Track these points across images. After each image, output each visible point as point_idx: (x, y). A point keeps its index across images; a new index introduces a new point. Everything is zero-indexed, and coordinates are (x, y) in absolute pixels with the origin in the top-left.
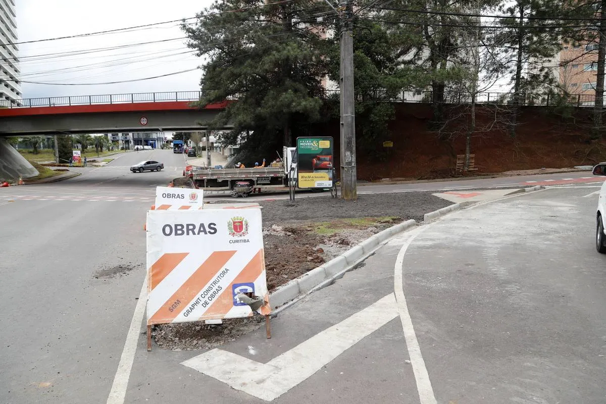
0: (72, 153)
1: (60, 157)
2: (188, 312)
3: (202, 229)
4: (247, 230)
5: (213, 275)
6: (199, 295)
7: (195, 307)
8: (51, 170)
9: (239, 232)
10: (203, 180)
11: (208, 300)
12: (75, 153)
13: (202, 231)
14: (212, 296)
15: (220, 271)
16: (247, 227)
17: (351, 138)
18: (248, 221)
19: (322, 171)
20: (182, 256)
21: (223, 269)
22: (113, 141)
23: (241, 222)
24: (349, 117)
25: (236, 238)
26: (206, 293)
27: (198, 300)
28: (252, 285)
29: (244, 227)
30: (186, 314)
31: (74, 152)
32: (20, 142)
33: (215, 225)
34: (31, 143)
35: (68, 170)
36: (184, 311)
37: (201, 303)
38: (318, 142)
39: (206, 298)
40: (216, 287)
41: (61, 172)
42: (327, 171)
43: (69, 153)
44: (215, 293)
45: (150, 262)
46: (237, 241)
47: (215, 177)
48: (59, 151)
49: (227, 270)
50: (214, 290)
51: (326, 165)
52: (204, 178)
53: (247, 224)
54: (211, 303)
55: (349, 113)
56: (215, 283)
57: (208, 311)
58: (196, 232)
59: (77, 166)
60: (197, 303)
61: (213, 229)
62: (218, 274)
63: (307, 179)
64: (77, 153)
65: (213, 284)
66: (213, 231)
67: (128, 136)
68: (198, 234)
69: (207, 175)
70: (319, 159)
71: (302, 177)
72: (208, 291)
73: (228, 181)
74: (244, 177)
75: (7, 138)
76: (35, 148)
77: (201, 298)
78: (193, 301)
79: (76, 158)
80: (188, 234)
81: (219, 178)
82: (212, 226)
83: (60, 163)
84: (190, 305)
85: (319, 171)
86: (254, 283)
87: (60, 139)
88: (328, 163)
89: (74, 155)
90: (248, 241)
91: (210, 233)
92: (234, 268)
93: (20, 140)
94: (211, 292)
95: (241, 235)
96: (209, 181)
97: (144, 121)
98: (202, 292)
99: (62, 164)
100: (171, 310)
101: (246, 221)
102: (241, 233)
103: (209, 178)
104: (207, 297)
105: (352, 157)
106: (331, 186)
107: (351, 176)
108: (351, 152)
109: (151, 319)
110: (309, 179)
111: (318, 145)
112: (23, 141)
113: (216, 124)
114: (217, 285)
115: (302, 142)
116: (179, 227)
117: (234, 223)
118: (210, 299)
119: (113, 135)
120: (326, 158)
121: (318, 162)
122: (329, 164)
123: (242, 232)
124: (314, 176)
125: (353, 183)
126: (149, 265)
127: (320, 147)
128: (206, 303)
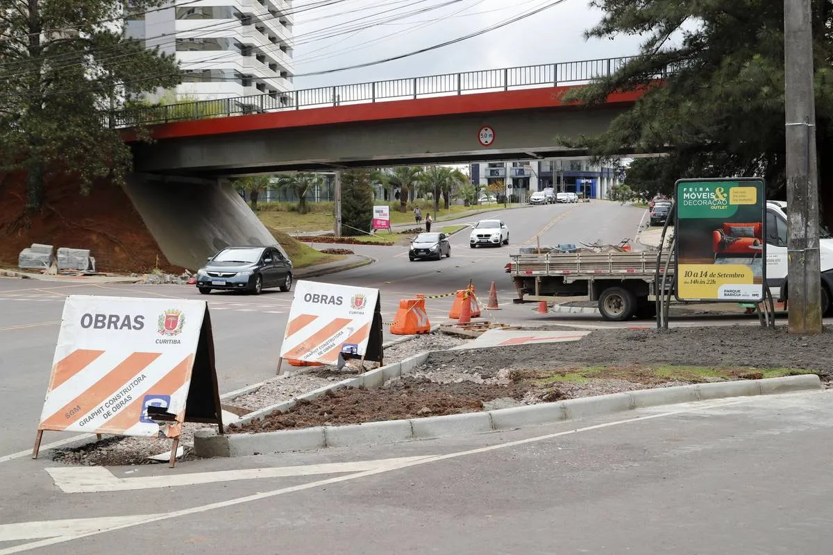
0: (371, 211)
1: (344, 220)
2: (86, 421)
3: (126, 323)
4: (181, 328)
5: (125, 381)
6: (103, 404)
7: (95, 416)
8: (313, 251)
9: (171, 329)
10: (533, 278)
11: (111, 411)
12: (377, 212)
13: (125, 325)
14: (118, 407)
15: (135, 378)
16: (182, 324)
17: (806, 179)
18: (186, 317)
19: (736, 260)
20: (96, 354)
21: (139, 375)
22: (490, 181)
23: (177, 317)
24: (801, 128)
25: (165, 337)
26: (111, 402)
27: (101, 409)
28: (167, 399)
29: (179, 323)
30: (82, 424)
31: (375, 208)
32: (273, 186)
33: (142, 318)
34: (294, 187)
35: (351, 252)
36: (82, 419)
37: (103, 413)
38: (727, 192)
39: (110, 409)
40: (125, 396)
41: (336, 256)
42: (748, 260)
43: (364, 212)
44: (122, 403)
45: (59, 356)
46: (165, 341)
47: (558, 272)
48: (344, 207)
49: (144, 377)
50: (122, 399)
51: (746, 245)
52: (534, 272)
53: (183, 320)
54: (114, 414)
55: (801, 119)
56: (125, 391)
57: (107, 424)
58: (119, 326)
59: (377, 244)
60: (99, 412)
61: (139, 323)
62: (132, 381)
63: (699, 279)
64: (381, 212)
65: (123, 393)
66: (138, 326)
67: (525, 167)
68: (121, 328)
69: (540, 266)
70: (728, 231)
71: (687, 274)
72: (115, 399)
73: (587, 280)
74: (625, 275)
75: (233, 180)
76: (303, 199)
77: (104, 408)
78: (95, 410)
79: (379, 223)
80: (109, 327)
81: (567, 274)
82: (139, 319)
83: (343, 234)
84: (89, 414)
85: (730, 260)
86: (171, 396)
87: (347, 181)
88: (752, 240)
89: (376, 216)
90: (179, 342)
91: (134, 327)
92: (153, 375)
93: (274, 180)
94: (118, 402)
95: (172, 334)
96: (547, 281)
97: (486, 136)
98: (107, 401)
99: (346, 238)
100: (68, 416)
101: (182, 316)
102: (172, 331)
103: (545, 273)
104: (111, 406)
105: (807, 226)
106: (760, 297)
107: (806, 275)
108: (806, 216)
109: (43, 423)
110: (704, 278)
111: (728, 198)
112: (281, 184)
113: (605, 142)
114: (127, 394)
115: (687, 192)
116: (101, 318)
117: (168, 317)
118: (114, 409)
119: (491, 165)
120: (746, 228)
121: (726, 238)
122: (755, 244)
123: (175, 329)
124: (716, 272)
125: (809, 291)
126: (56, 361)
127: (731, 203)
128: (108, 414)
